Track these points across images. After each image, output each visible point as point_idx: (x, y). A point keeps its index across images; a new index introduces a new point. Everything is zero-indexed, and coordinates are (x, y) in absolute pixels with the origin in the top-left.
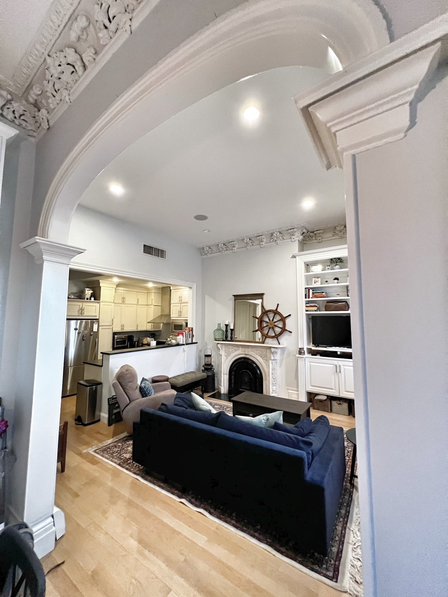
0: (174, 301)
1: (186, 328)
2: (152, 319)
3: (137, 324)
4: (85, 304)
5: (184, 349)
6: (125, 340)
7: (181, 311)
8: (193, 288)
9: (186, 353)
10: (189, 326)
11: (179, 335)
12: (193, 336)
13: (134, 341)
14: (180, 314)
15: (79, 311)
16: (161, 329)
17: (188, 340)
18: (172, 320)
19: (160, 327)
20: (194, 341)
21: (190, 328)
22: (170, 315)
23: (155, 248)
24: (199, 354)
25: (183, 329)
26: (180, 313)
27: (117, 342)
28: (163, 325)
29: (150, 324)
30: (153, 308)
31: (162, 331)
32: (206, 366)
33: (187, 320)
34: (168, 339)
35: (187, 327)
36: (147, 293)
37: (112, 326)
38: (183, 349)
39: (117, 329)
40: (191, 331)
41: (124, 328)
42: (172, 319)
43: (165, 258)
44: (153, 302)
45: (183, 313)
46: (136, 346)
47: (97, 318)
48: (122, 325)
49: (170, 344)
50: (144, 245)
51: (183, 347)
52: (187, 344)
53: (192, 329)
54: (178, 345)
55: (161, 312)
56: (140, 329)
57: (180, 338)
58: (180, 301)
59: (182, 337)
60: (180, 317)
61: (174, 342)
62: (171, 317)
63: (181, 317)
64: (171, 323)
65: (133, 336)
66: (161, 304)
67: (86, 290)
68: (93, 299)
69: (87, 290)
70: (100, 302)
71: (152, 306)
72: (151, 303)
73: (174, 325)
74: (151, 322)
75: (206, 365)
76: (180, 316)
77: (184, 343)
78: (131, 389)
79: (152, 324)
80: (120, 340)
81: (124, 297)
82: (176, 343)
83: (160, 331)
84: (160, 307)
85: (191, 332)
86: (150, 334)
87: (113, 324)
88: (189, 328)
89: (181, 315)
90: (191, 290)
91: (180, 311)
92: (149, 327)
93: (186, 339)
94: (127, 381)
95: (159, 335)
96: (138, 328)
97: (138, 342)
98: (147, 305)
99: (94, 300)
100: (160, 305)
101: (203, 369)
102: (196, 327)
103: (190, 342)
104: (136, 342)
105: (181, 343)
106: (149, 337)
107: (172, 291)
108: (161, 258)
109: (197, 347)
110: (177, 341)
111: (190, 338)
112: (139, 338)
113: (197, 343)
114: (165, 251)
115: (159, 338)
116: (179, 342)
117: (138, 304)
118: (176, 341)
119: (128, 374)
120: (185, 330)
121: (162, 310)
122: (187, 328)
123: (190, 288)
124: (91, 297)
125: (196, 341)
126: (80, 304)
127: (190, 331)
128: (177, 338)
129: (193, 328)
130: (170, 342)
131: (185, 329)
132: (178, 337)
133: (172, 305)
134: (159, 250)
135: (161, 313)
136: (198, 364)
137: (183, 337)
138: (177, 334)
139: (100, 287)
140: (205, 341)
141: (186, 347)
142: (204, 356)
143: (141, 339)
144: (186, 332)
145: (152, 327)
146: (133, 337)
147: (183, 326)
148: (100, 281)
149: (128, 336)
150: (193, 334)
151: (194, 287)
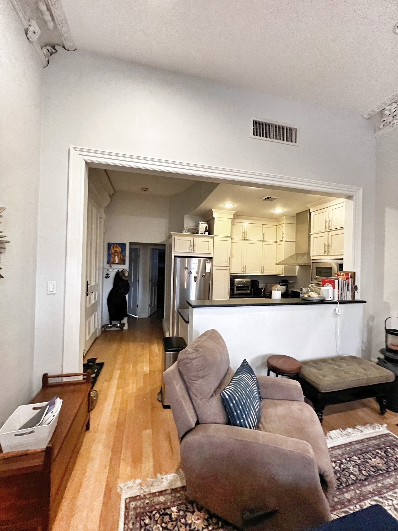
0: (315, 229)
1: (339, 273)
2: (283, 259)
3: (263, 267)
4: (196, 239)
5: (335, 310)
6: (247, 285)
7: (330, 244)
8: (354, 197)
9: (339, 318)
10: (345, 269)
11: (326, 285)
12: (355, 288)
13: (259, 288)
14: (326, 250)
15: (190, 247)
16: (296, 275)
17: (343, 295)
18: (313, 260)
19: (295, 271)
20: (357, 298)
21: (350, 274)
22: (309, 253)
23: (275, 126)
24: (368, 324)
25: (333, 275)
26: (326, 248)
27: (237, 287)
28: (299, 268)
29: (280, 267)
30: (283, 246)
31: (299, 279)
32: (389, 354)
33: (342, 259)
34: (304, 289)
35: (342, 270)
36: (277, 225)
37: (229, 267)
38: (333, 310)
39: (237, 271)
40: (351, 278)
41: (246, 271)
42: (312, 258)
43: (296, 143)
44: (284, 237)
45: (333, 247)
46: (262, 295)
47: (211, 256)
48: (243, 267)
49: (306, 299)
50: (255, 123)
51: (333, 306)
52: (341, 302)
53: (353, 275)
54: (322, 302)
55: (296, 249)
56: (267, 273)
57: (328, 290)
58: (327, 228)
59: (332, 288)
60: (327, 254)
61: (314, 296)
62: (311, 255)
63: (330, 254)
64: (310, 266)
65: (258, 281)
66: (296, 238)
67: (200, 224)
68: (207, 233)
69: (202, 224)
70: (213, 237)
71: (284, 242)
72: (282, 238)
73: (317, 268)
74: (282, 263)
75: (388, 349)
76: (327, 252)
77: (336, 299)
78: (201, 394)
79: (283, 266)
80: (242, 285)
81: (245, 231)
82: (319, 299)
83: (295, 277)
84: (295, 243)
85: (350, 280)
86: (281, 280)
87: (229, 264)
88: (347, 273)
89: (330, 251)
90: (351, 202)
91: (326, 244)
92: (278, 271)
93: (340, 293)
94: (193, 374)
95: (294, 283)
96: (264, 272)
97: (264, 291)
98: (276, 242)
99: (209, 234)
100: (294, 240)
101: (382, 357)
102: (362, 271)
103: (349, 298)
104: (262, 289)
105: (330, 298)
106: (279, 284)
107: (312, 214)
108: (287, 143)
109: (365, 310)
110: (321, 295)
111: (348, 290)
112: (266, 284)
113: (365, 302)
114: (296, 129)
115: (293, 287)
116: (324, 298)
117: (263, 240)
118: (319, 294)
119: (195, 358)
120: (336, 275)
121: (297, 247)
122: (342, 273)
123: (350, 197)
124: (206, 231)
125: (361, 297)
126: (191, 239)
127: (348, 278)
128: (321, 290)
129: (355, 273)
130: (306, 296)
131: (338, 275)
132: (322, 288)
133: (312, 237)
134: (283, 128)
135: (296, 251)
136: (365, 340)
137: (334, 288)
138: (321, 283)
139: (214, 218)
140: (385, 300)
141: (339, 307)
142: (384, 331)
143: (269, 286)
144: (340, 279)
145: (283, 271)
146: (258, 283)
147: (333, 269)
148: (213, 210)
149: (252, 281)
150: (356, 284)
151: (359, 195)
